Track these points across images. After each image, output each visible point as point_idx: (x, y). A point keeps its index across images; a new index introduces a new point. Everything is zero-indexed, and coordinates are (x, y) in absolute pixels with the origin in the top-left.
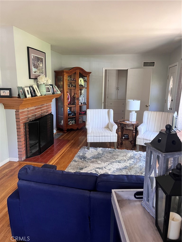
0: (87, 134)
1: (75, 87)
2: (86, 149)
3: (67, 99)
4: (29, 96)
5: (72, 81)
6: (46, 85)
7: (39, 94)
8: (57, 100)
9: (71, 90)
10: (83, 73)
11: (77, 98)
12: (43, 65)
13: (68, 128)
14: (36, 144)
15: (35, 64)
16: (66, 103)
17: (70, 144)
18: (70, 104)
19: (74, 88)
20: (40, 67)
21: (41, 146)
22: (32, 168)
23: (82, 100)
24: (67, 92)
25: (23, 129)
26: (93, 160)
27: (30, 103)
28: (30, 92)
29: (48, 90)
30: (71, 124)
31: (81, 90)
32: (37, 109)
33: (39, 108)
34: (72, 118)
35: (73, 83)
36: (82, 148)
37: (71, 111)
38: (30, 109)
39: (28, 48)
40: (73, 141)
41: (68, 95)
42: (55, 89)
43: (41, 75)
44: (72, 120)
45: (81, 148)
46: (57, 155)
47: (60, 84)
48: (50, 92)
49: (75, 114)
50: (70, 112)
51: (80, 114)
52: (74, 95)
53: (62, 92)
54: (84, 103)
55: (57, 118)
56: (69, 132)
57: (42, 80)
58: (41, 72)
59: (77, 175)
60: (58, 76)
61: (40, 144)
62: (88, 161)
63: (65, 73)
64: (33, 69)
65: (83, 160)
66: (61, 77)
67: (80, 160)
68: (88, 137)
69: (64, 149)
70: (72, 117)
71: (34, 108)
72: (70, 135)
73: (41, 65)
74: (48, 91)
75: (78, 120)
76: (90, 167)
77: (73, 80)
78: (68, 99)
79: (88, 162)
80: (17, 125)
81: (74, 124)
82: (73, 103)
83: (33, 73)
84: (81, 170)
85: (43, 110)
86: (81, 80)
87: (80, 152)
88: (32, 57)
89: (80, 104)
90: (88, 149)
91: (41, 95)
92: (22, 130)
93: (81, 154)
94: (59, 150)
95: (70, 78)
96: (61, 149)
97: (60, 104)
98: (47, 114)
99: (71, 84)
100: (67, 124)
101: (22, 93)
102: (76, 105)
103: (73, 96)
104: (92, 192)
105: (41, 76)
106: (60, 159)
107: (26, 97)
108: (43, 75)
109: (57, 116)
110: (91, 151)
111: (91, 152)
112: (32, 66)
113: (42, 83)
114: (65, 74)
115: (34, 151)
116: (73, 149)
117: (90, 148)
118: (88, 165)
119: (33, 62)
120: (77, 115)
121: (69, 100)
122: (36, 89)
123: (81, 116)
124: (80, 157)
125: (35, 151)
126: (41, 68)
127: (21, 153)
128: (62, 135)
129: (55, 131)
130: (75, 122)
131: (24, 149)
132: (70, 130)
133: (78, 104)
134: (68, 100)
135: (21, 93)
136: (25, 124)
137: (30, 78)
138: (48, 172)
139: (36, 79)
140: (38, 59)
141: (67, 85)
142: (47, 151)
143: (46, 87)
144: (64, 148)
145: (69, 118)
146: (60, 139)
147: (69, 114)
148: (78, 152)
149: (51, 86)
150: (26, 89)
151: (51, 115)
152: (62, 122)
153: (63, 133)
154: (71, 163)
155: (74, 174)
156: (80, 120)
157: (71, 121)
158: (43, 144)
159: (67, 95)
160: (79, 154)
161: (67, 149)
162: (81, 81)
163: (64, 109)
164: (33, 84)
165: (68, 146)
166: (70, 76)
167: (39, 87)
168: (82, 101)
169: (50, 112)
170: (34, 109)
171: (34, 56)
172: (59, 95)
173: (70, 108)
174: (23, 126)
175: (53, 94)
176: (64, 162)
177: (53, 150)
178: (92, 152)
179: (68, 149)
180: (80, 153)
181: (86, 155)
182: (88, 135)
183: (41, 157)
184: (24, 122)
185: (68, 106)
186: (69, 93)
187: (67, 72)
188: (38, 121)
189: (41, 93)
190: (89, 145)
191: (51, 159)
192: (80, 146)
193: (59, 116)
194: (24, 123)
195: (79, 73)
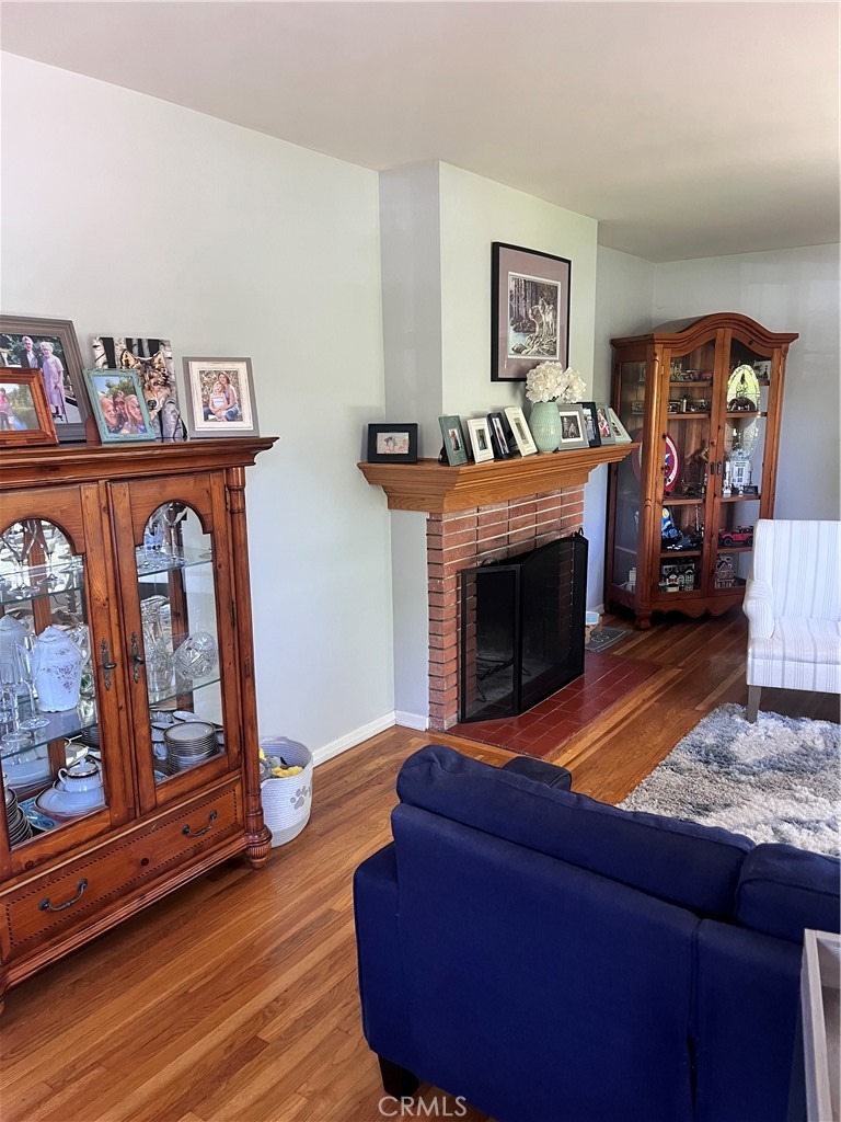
0: (750, 642)
1: (707, 409)
2: (739, 720)
3: (662, 469)
4: (484, 455)
5: (691, 384)
6: (561, 408)
7: (526, 448)
8: (616, 473)
9: (684, 424)
10: (750, 343)
11: (712, 466)
12: (555, 317)
13: (657, 607)
14: (506, 664)
15: (523, 312)
16: (656, 488)
17: (660, 683)
18: (674, 491)
19: (703, 416)
20: (541, 325)
21: (525, 680)
22: (454, 760)
23: (740, 473)
24: (664, 437)
25: (455, 596)
26: (767, 775)
27: (489, 487)
28: (492, 438)
29: (572, 428)
30: (675, 589)
31: (737, 423)
32: (517, 511)
33: (526, 509)
34: (680, 563)
35: (696, 394)
36: (717, 710)
37: (678, 527)
38: (487, 511)
39: (496, 247)
40: (674, 672)
41: (668, 450)
42: (605, 423)
43: (544, 361)
44: (683, 573)
45: (712, 707)
46: (591, 726)
47: (632, 398)
48: (581, 439)
49: (698, 542)
50: (673, 533)
51: (722, 543)
52: (698, 452)
53: (641, 435)
54: (751, 491)
55: (610, 556)
56: (661, 627)
57: (545, 385)
58: (545, 347)
59: (643, 825)
60: (627, 365)
61: (520, 667)
62: (743, 778)
63: (658, 348)
64: (512, 338)
65: (715, 767)
66: (642, 365)
67: (701, 766)
68: (750, 659)
69: (632, 705)
70: (680, 554)
71: (506, 508)
72: (665, 642)
73: (548, 318)
74: (572, 434)
75: (713, 571)
76: (751, 808)
77: (700, 379)
78: (668, 469)
79: (739, 782)
80: (430, 578)
81: (690, 588)
82: (689, 489)
83: (508, 354)
84: (699, 814)
85: (545, 517)
86: (743, 380)
87: (704, 726)
88: (511, 286)
89: (727, 492)
90: (751, 718)
91: (538, 453)
92: (450, 601)
93: (710, 741)
94: (606, 704)
95: (684, 370)
96: (614, 701)
97: (625, 493)
98: (563, 536)
99: (685, 397)
100: (656, 591)
101: (456, 441)
102: (704, 501)
103: (693, 456)
104: (707, 922)
105: (542, 367)
106: (602, 748)
107: (471, 459)
108: (551, 361)
109: (610, 551)
110: (762, 731)
111: (763, 738)
112: (509, 323)
113: (546, 398)
114: (657, 351)
115: (494, 696)
116: (674, 710)
117: (760, 714)
118: (736, 799)
119: (511, 307)
120: (706, 545)
121: (674, 472)
122: (518, 425)
123: (731, 555)
124: (703, 753)
125: (501, 696)
126: (545, 331)
127: (439, 697)
128: (627, 639)
129: (593, 617)
130: (697, 583)
131: (455, 682)
132: (668, 619)
133: (715, 496)
134: (668, 475)
135: (453, 443)
136: (463, 575)
137: (495, 377)
138: (516, 789)
139: (519, 380)
140: (537, 292)
141: (664, 404)
142: (551, 705)
143: (562, 414)
144: (626, 699)
145: (665, 561)
146: (616, 657)
147: (666, 542)
148: (695, 726)
149: (588, 412)
150: (474, 427)
151: (579, 542)
152: (633, 576)
153: (631, 631)
154: (655, 774)
155: (630, 817)
156: (723, 572)
157: (673, 577)
158: (533, 671)
159: (663, 453)
160: (697, 737)
161: (642, 704)
162: (744, 382)
163: (643, 517)
164: (508, 404)
165: (649, 691)
166: (686, 362)
167: (532, 419)
168: (740, 480)
169: (574, 529)
170: (503, 512)
171: (517, 281)
172: (624, 448)
173: (677, 514)
174: (455, 584)
175: (591, 447)
176: (620, 766)
177: (580, 703)
178: (769, 737)
179: (647, 706)
180: (707, 733)
181: (734, 747)
182: (750, 650)
183: (521, 725)
184: (460, 568)
185: (665, 503)
186: (676, 440)
187: (669, 344)
188: (516, 567)
189: (539, 444)
190: (755, 699)
191: (565, 742)
192: (712, 698)
193: (617, 547)
194: (458, 572)
195: (728, 343)
